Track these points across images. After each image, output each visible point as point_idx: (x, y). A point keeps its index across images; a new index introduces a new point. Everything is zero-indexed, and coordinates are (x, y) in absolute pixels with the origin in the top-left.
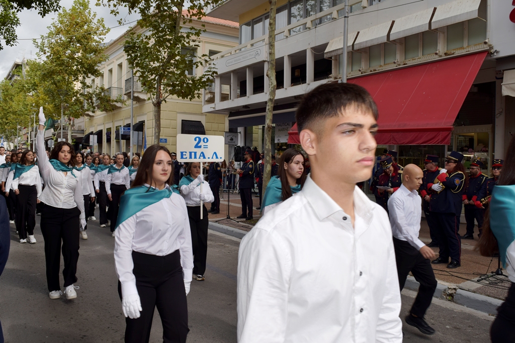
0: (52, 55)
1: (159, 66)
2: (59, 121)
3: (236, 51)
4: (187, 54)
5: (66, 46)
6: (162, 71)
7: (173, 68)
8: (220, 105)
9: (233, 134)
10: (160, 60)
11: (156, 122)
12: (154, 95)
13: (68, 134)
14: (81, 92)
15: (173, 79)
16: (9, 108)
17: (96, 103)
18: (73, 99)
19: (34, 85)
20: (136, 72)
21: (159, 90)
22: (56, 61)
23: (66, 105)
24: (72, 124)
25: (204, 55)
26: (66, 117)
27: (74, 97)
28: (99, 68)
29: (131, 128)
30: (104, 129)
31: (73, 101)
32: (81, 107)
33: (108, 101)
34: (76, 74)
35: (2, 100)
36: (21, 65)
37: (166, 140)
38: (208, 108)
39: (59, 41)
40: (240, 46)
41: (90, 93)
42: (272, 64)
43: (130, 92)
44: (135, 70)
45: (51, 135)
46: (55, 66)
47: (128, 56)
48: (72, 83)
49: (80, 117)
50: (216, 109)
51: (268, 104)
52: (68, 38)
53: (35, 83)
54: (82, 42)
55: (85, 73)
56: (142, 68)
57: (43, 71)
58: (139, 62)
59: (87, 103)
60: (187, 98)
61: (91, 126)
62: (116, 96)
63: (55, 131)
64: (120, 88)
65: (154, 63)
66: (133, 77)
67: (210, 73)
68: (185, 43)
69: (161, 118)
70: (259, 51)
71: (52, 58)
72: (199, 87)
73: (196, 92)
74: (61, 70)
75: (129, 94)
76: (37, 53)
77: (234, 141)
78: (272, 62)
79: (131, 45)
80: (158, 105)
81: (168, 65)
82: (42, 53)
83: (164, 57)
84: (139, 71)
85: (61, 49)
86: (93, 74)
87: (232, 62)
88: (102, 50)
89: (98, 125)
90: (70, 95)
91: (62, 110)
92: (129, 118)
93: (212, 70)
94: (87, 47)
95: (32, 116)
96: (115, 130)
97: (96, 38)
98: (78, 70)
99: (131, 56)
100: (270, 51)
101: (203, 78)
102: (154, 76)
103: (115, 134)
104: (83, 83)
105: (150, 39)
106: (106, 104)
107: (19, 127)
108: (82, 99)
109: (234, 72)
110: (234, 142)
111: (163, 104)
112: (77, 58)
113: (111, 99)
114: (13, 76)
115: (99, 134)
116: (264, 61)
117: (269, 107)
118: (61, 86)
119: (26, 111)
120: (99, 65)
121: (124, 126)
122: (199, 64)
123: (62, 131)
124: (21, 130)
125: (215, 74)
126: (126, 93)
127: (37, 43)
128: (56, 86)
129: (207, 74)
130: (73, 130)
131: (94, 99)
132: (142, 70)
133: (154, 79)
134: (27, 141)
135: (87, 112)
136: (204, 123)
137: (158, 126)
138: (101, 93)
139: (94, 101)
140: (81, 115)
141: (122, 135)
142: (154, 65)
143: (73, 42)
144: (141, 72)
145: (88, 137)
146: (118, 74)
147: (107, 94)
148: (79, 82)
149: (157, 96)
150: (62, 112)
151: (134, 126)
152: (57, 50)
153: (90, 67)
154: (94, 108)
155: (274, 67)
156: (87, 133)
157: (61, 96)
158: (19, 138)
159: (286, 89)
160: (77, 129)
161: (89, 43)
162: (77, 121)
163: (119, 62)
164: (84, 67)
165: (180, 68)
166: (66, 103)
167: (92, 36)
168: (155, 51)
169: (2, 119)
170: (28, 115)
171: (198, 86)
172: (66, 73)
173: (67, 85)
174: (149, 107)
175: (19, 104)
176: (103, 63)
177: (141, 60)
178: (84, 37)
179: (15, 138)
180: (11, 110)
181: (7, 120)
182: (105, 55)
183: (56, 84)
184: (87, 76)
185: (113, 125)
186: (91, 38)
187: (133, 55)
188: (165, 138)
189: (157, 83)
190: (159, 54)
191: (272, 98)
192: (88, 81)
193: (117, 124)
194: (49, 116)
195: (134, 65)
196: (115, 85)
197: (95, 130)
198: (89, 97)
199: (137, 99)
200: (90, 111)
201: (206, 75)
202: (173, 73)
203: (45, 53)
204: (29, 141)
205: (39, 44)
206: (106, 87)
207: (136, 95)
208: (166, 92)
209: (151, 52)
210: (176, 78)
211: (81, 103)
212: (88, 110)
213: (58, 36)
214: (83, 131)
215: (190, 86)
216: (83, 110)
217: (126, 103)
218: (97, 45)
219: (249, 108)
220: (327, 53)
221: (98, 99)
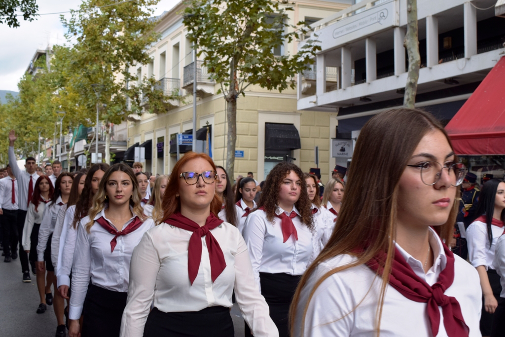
0: (85, 36)
1: (234, 43)
2: (93, 128)
3: (348, 14)
4: (274, 22)
5: (104, 23)
6: (238, 50)
7: (254, 44)
8: (324, 98)
9: (345, 141)
10: (236, 34)
11: (230, 126)
12: (226, 85)
13: (104, 147)
14: (123, 86)
15: (255, 60)
16: (29, 113)
17: (144, 101)
18: (113, 97)
19: (61, 80)
20: (201, 52)
21: (234, 78)
22: (89, 45)
23: (103, 105)
24: (110, 132)
25: (300, 23)
26: (103, 124)
27: (113, 93)
28: (147, 52)
29: (194, 135)
30: (155, 139)
31: (112, 100)
32: (123, 108)
33: (160, 98)
34: (117, 62)
35: (20, 101)
36: (45, 54)
37: (242, 152)
38: (305, 103)
39: (94, 16)
40: (354, 7)
41: (135, 88)
42: (412, 27)
43: (192, 84)
44: (198, 51)
45: (82, 148)
46: (89, 51)
47: (189, 29)
48: (111, 73)
49: (122, 122)
50: (320, 104)
51: (406, 92)
52: (106, 11)
53: (62, 77)
54: (125, 16)
55: (128, 59)
56: (210, 46)
57: (73, 59)
58: (205, 38)
59: (132, 102)
60: (275, 88)
61: (137, 134)
62: (171, 90)
63: (87, 143)
64: (176, 80)
65: (226, 39)
66: (196, 60)
67: (310, 49)
68: (271, 7)
69: (237, 120)
70: (385, 12)
71: (85, 41)
72: (294, 70)
73: (288, 79)
74: (96, 56)
75: (189, 87)
76: (65, 34)
77: (346, 152)
78: (413, 25)
79: (194, 13)
80: (232, 100)
81: (246, 40)
82: (72, 34)
83: (241, 29)
84: (204, 51)
85: (98, 27)
86: (139, 60)
87: (342, 32)
88: (152, 26)
89: (146, 133)
90: (108, 91)
91: (97, 113)
92: (190, 121)
93: (312, 44)
94: (132, 23)
95: (58, 123)
96: (169, 140)
97: (144, 9)
98: (119, 55)
99: (194, 30)
100: (409, 7)
101: (298, 56)
102: (226, 57)
103: (169, 146)
104: (126, 73)
105: (219, 3)
106: (157, 101)
107: (41, 138)
108: (123, 95)
109: (347, 46)
110: (347, 154)
111: (240, 99)
112: (119, 38)
113: (164, 95)
114: (34, 69)
115: (148, 145)
116: (394, 27)
117: (409, 96)
118: (96, 78)
119: (50, 117)
120: (148, 47)
121: (183, 134)
122: (293, 37)
123: (97, 142)
124: (43, 143)
125: (317, 51)
126: (185, 85)
127: (65, 20)
128: (91, 80)
129: (305, 50)
130: (112, 141)
131: (141, 96)
132: (210, 50)
133: (227, 62)
134: (52, 158)
135: (131, 116)
136: (298, 126)
137: (233, 132)
138: (150, 87)
139: (141, 99)
140: (123, 119)
141: (180, 146)
142: (227, 42)
143: (112, 16)
144: (208, 53)
145: (132, 151)
146: (173, 59)
147: (158, 88)
148: (121, 73)
149: (231, 87)
150: (97, 116)
151: (197, 133)
152: (92, 28)
153: (136, 51)
154: (141, 108)
155: (416, 32)
156: (130, 145)
157: (96, 94)
158: (42, 154)
159: (430, 68)
160: (117, 140)
161: (133, 17)
162: (117, 128)
163: (175, 42)
164: (127, 51)
165: (264, 44)
166: (103, 103)
167: (139, 7)
168: (229, 20)
169: (20, 127)
170: (54, 122)
171: (292, 69)
172: (103, 60)
173: (104, 78)
174: (220, 104)
175: (41, 108)
176: (153, 44)
177: (208, 35)
178: (128, 9)
179: (37, 153)
180: (31, 115)
181: (26, 129)
182: (157, 32)
183: (89, 77)
184: (131, 64)
185: (167, 132)
186: (136, 10)
187: (196, 28)
188: (241, 149)
189: (231, 67)
190: (234, 24)
191: (413, 81)
192: (133, 71)
193: (172, 131)
194: (80, 121)
195: (198, 43)
196: (169, 74)
197: (141, 140)
198: (134, 93)
199: (201, 94)
200: (135, 113)
201: (303, 52)
202: (254, 52)
203: (75, 34)
204: (54, 158)
205: (68, 22)
206: (157, 78)
207: (199, 88)
208: (245, 80)
209: (222, 22)
210: (259, 59)
211: (123, 102)
212: (132, 113)
213: (93, 9)
214: (125, 143)
215: (280, 69)
216: (126, 112)
217: (186, 100)
218: (145, 19)
219: (370, 100)
220: (500, 7)
221: (147, 95)
